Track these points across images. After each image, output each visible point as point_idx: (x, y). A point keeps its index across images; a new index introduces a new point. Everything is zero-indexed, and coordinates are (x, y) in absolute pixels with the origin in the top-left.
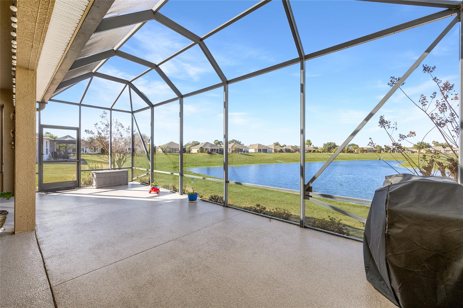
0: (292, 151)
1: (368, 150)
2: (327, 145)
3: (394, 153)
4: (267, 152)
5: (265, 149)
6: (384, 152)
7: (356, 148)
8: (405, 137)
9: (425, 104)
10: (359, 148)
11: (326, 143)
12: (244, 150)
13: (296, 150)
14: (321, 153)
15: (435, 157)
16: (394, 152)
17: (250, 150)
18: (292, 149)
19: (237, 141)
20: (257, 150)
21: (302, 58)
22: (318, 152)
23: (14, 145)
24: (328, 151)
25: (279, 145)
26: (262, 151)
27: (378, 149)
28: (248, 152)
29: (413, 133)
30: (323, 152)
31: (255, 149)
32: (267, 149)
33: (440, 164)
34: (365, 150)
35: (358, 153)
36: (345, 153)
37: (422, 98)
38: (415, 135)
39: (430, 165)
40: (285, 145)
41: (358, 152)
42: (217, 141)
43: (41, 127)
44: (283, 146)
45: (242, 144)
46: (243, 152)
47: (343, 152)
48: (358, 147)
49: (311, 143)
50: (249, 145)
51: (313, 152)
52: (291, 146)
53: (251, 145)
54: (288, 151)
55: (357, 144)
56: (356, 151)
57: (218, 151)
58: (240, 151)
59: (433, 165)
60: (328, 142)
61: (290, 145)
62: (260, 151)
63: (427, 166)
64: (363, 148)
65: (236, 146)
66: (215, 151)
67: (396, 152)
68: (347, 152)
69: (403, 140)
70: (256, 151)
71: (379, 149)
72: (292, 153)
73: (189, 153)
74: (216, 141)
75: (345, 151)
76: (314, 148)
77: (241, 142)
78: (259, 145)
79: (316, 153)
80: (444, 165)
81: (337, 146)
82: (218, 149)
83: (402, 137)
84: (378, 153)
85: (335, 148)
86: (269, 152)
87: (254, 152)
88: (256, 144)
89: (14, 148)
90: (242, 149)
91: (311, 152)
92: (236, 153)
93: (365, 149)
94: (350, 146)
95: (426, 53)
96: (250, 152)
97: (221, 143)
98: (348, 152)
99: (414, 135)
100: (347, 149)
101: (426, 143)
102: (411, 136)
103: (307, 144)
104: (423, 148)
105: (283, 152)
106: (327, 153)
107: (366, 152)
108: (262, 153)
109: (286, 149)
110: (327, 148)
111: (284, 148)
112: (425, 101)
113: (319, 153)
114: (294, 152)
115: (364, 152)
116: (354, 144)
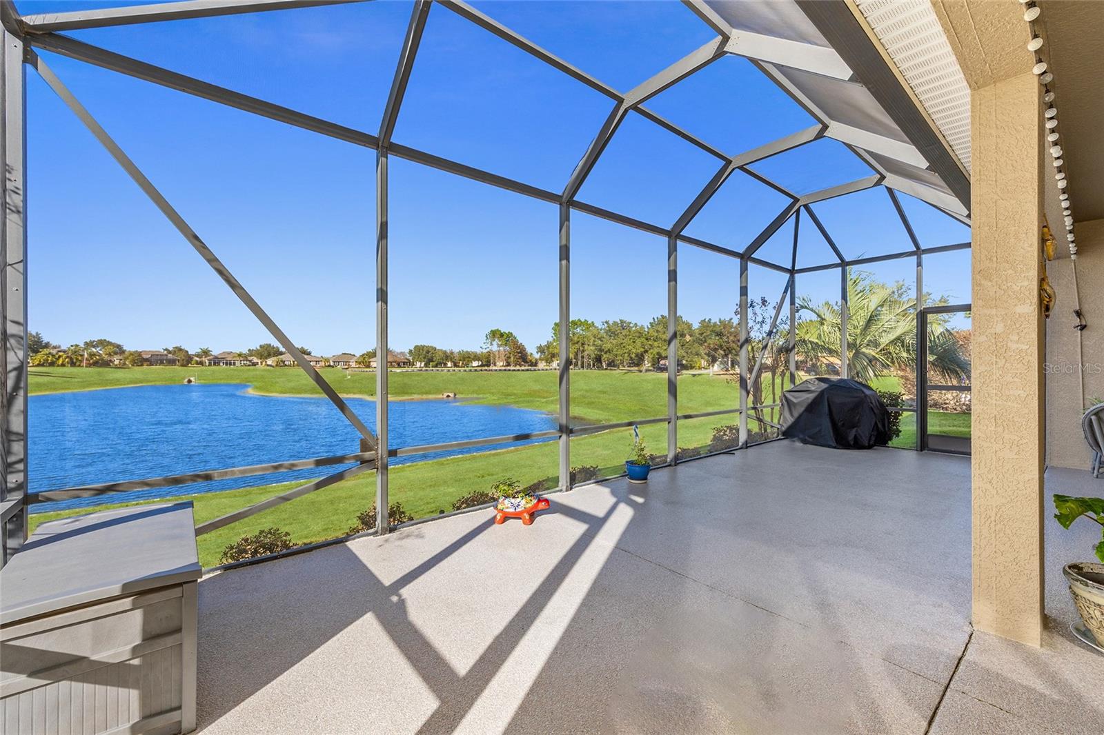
1: (154, 358)
3: (219, 367)
7: (117, 354)
10: (125, 353)
16: (219, 365)
27: (180, 357)
34: (146, 360)
35: (122, 366)
36: (79, 366)
41: (125, 364)
47: (73, 364)
48: (122, 350)
56: (117, 362)
64: (140, 354)
67: (221, 364)
68: (89, 365)
71: (184, 358)
75: (81, 361)
81: (47, 346)
84: (182, 365)
85: (38, 352)
93: (145, 356)
94: (95, 347)
98: (93, 363)
100: (89, 355)
101: (275, 346)
104: (269, 356)
107: (149, 363)
115: (142, 365)
116: (109, 343)
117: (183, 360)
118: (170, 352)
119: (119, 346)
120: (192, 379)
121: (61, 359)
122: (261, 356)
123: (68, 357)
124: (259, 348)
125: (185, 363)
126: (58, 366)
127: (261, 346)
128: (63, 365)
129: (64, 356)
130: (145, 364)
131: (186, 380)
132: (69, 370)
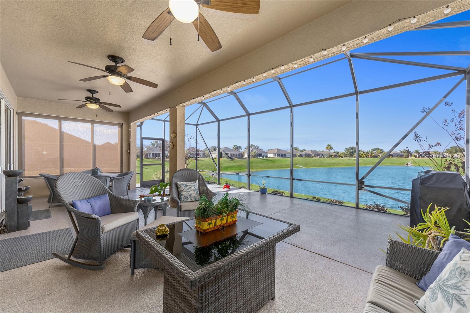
0: (312, 155)
1: (394, 154)
2: (349, 149)
4: (286, 157)
5: (284, 154)
6: (412, 156)
7: (381, 153)
8: (433, 147)
9: (446, 125)
10: (384, 153)
11: (348, 148)
12: (262, 155)
13: (316, 155)
14: (343, 158)
15: (452, 161)
17: (268, 154)
18: (312, 153)
19: (255, 146)
20: (276, 154)
21: (357, 93)
22: (340, 156)
23: (130, 153)
24: (350, 155)
25: (299, 150)
26: (281, 156)
27: (405, 153)
28: (267, 157)
29: (439, 144)
30: (344, 157)
31: (274, 154)
32: (286, 154)
33: (455, 165)
36: (368, 157)
37: (445, 121)
38: (441, 145)
39: (449, 166)
40: (304, 150)
42: (236, 145)
43: (142, 138)
44: (302, 151)
45: (260, 149)
46: (262, 157)
47: (366, 157)
48: (383, 151)
49: (332, 147)
50: (268, 150)
51: (334, 157)
52: (311, 151)
53: (269, 150)
54: (308, 155)
55: (382, 149)
56: (380, 156)
57: (237, 156)
58: (259, 156)
59: (451, 166)
60: (350, 147)
61: (309, 150)
62: (279, 155)
63: (447, 167)
65: (255, 151)
66: (234, 156)
67: (425, 157)
68: (371, 157)
69: (431, 148)
70: (275, 156)
72: (312, 157)
73: (209, 158)
74: (234, 146)
75: (369, 156)
76: (335, 153)
77: (259, 147)
78: (278, 150)
79: (337, 158)
80: (459, 166)
82: (237, 154)
83: (430, 146)
84: (406, 157)
86: (288, 157)
87: (273, 157)
88: (274, 149)
89: (130, 155)
90: (261, 154)
91: (332, 156)
92: (255, 158)
94: (374, 150)
95: (444, 99)
96: (269, 156)
97: (240, 148)
98: (373, 156)
99: (439, 145)
100: (372, 154)
102: (437, 146)
103: (328, 148)
105: (302, 157)
106: (349, 158)
107: (392, 156)
108: (281, 158)
109: (306, 154)
110: (349, 152)
111: (304, 152)
112: (446, 123)
113: (341, 158)
114: (314, 157)
115: (389, 157)
116: (379, 149)
117: (406, 155)
118: (401, 152)
119: (382, 150)
120: (409, 163)
121: (363, 155)
122: (451, 152)
123: (365, 154)
124: (450, 149)
125: (407, 156)
126: (362, 157)
127: (451, 148)
128: (364, 157)
129: (364, 154)
130: (390, 157)
131: (406, 164)
132: (365, 159)
